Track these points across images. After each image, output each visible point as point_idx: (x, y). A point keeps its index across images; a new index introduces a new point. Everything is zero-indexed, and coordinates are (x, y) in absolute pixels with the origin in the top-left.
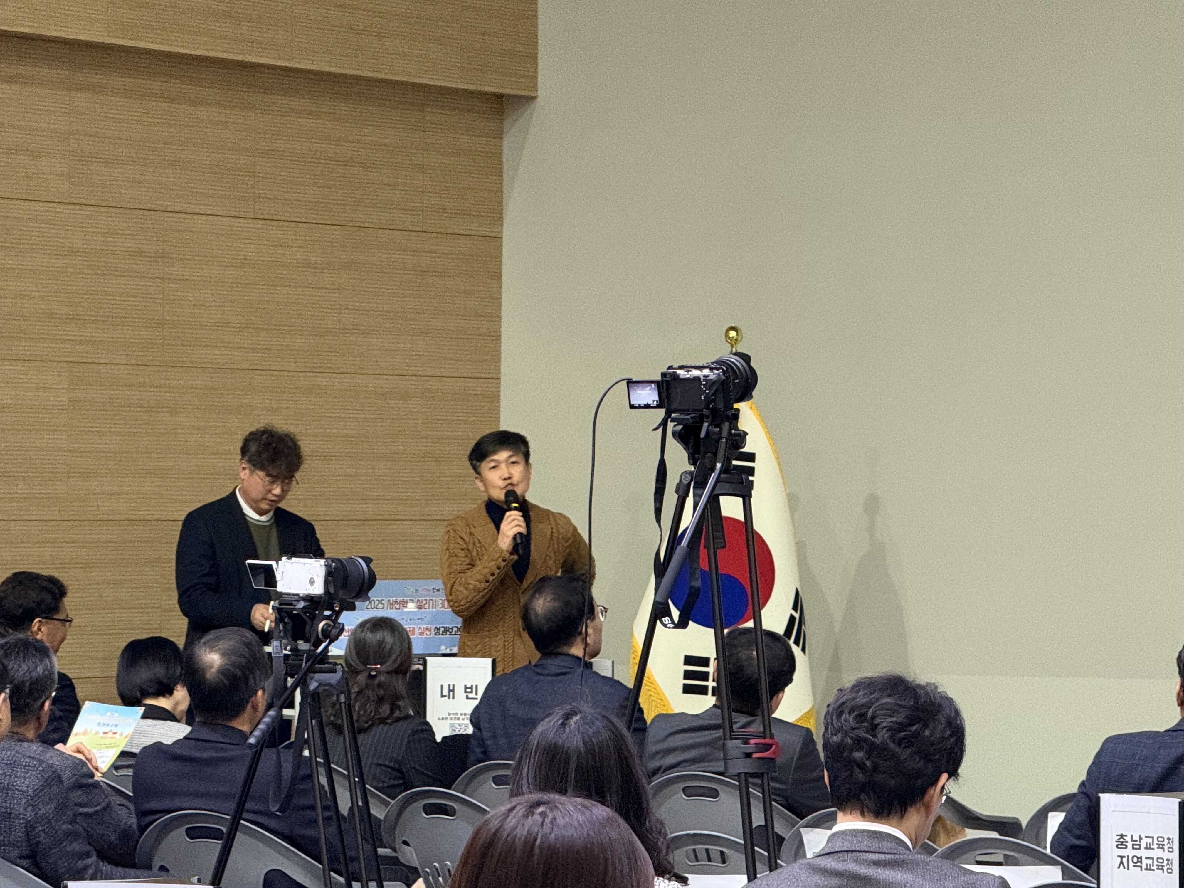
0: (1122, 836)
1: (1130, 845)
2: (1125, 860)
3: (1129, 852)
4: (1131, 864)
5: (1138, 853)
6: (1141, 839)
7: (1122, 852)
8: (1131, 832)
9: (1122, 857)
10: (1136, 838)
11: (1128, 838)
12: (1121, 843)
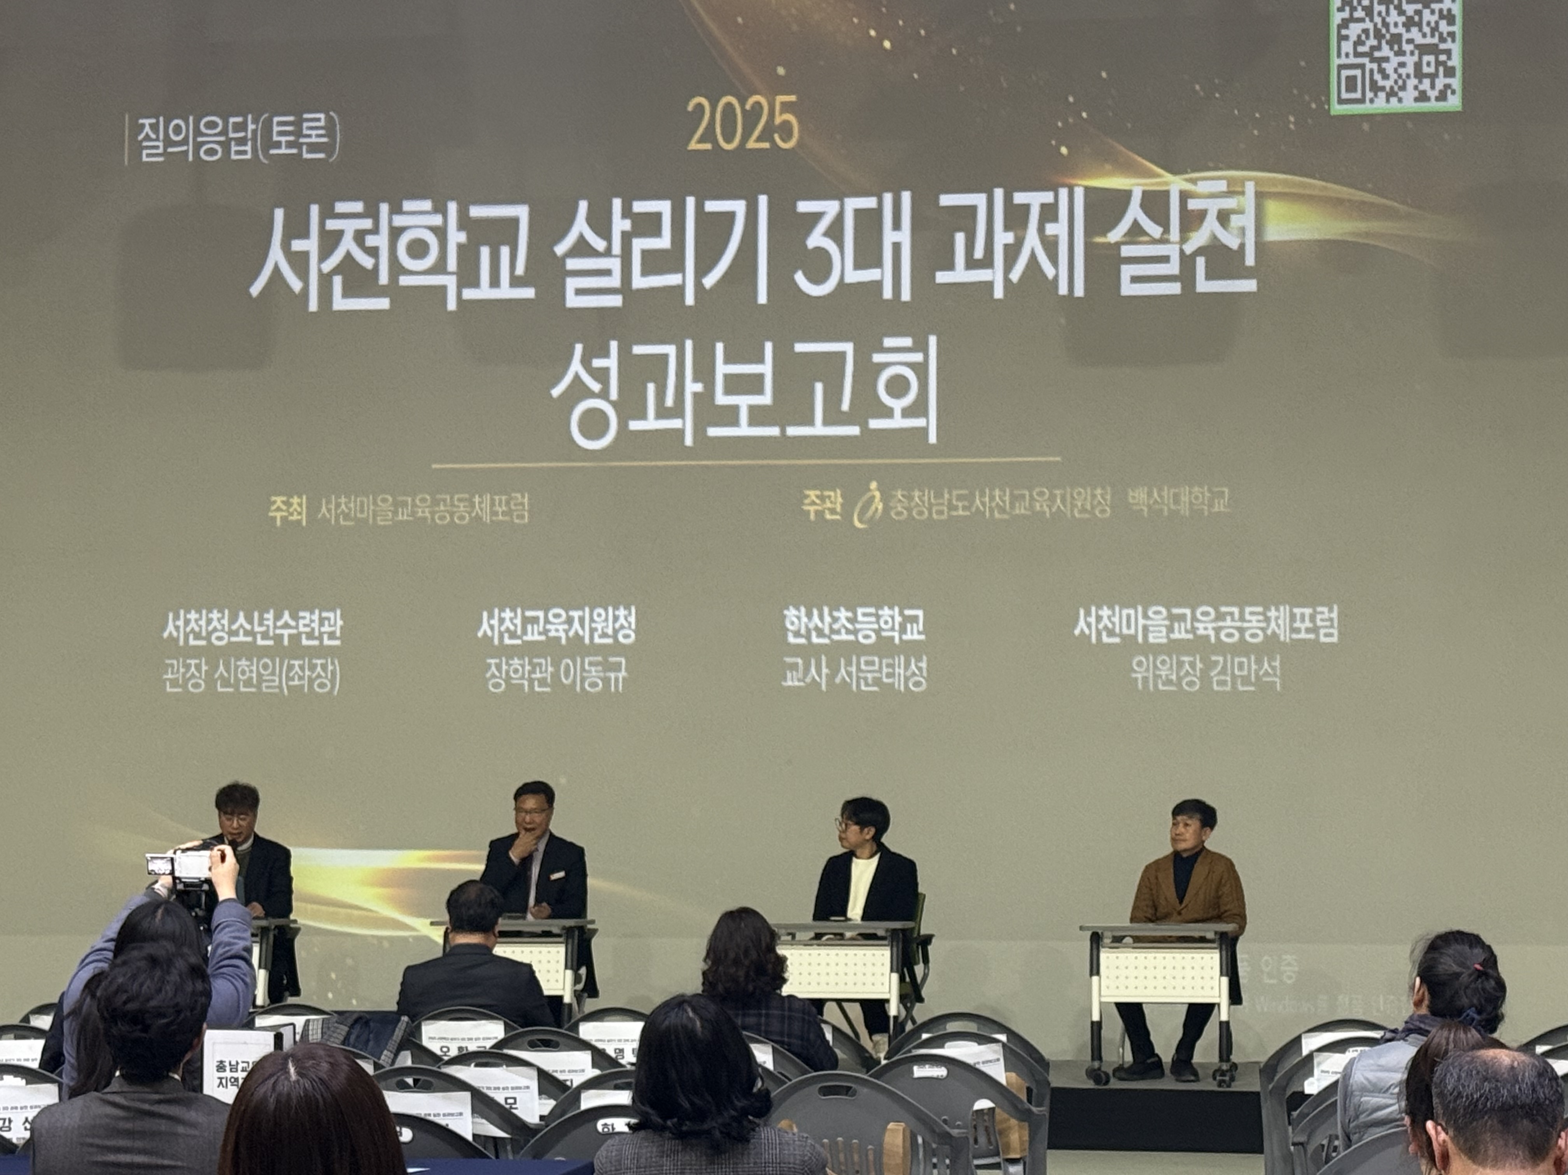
0: (221, 1062)
1: (228, 1068)
2: (224, 1081)
3: (228, 1074)
4: (229, 1084)
5: (235, 1075)
6: (237, 1063)
7: (222, 1075)
8: (229, 1058)
9: (221, 1079)
10: (234, 1063)
11: (227, 1064)
12: (221, 1067)
